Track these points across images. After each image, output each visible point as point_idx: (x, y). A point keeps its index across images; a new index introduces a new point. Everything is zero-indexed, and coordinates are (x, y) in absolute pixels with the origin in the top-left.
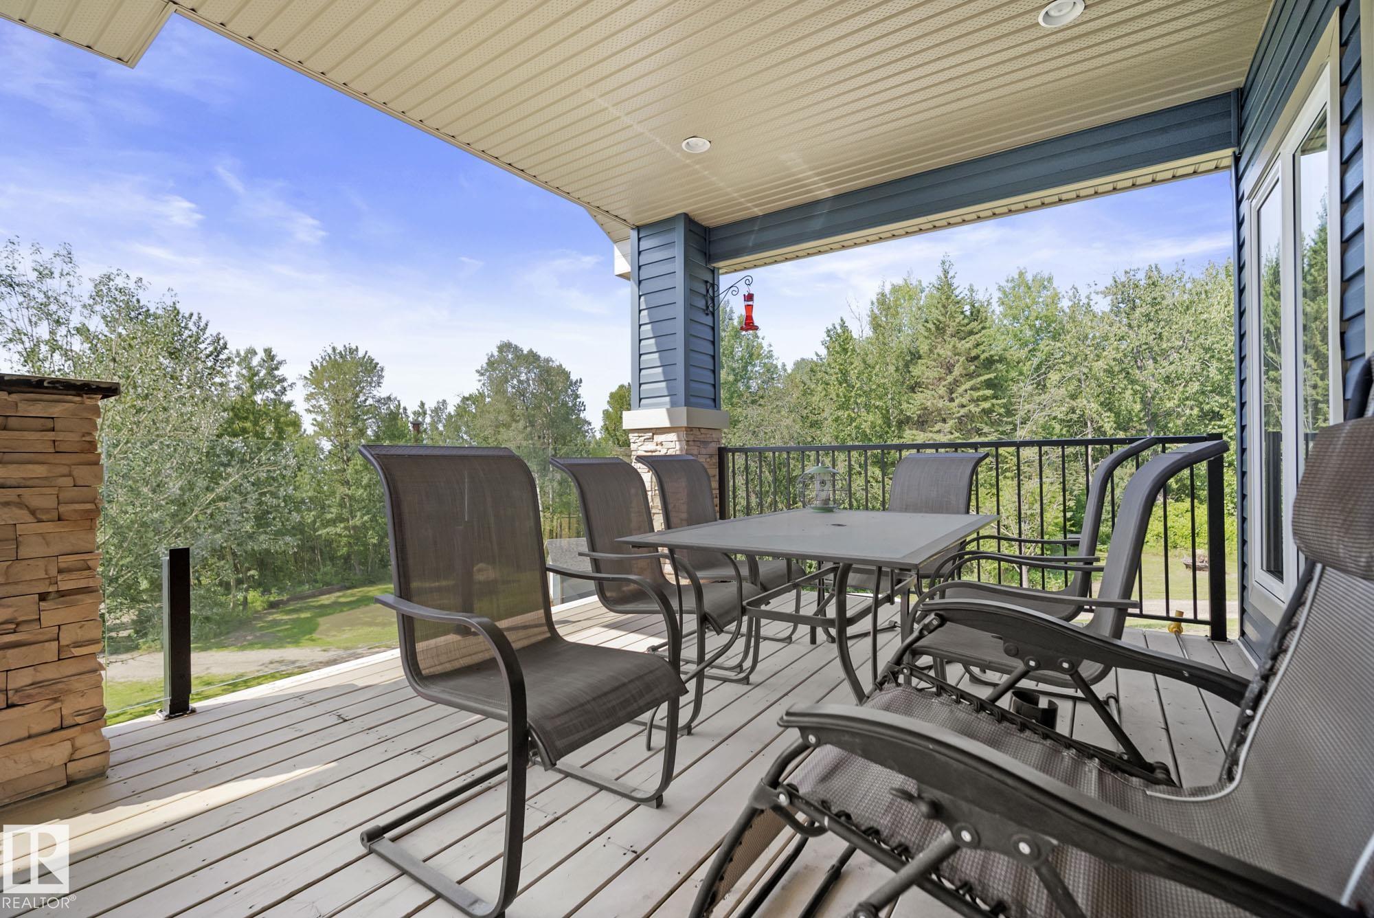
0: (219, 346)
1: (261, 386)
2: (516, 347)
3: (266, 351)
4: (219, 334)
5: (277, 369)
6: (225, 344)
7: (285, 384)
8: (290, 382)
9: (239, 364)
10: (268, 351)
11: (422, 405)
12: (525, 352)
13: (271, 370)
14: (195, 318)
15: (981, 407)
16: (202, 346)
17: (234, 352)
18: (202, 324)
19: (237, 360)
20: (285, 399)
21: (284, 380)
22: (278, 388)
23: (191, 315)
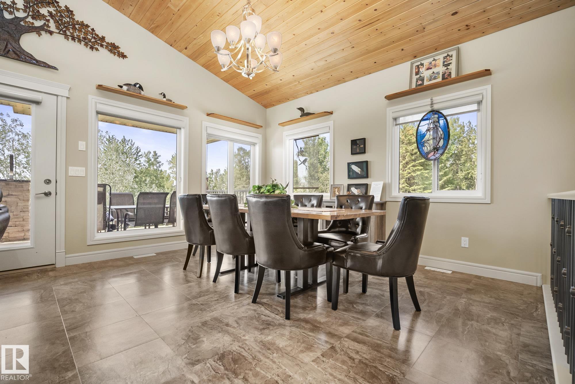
0: (138, 151)
1: (152, 164)
2: (244, 149)
3: (154, 152)
4: (138, 146)
5: (157, 158)
6: (140, 150)
7: (160, 164)
8: (162, 163)
9: (145, 157)
10: (155, 152)
11: (212, 170)
12: (248, 151)
13: (155, 159)
14: (130, 141)
15: (417, 174)
16: (133, 151)
17: (143, 153)
18: (133, 143)
19: (144, 155)
20: (160, 169)
21: (160, 162)
22: (158, 165)
23: (129, 140)
